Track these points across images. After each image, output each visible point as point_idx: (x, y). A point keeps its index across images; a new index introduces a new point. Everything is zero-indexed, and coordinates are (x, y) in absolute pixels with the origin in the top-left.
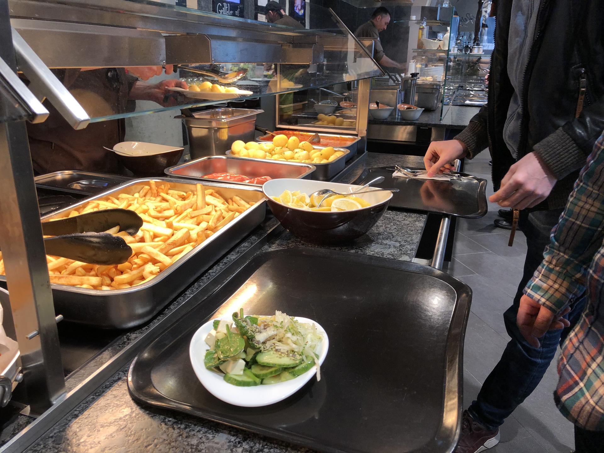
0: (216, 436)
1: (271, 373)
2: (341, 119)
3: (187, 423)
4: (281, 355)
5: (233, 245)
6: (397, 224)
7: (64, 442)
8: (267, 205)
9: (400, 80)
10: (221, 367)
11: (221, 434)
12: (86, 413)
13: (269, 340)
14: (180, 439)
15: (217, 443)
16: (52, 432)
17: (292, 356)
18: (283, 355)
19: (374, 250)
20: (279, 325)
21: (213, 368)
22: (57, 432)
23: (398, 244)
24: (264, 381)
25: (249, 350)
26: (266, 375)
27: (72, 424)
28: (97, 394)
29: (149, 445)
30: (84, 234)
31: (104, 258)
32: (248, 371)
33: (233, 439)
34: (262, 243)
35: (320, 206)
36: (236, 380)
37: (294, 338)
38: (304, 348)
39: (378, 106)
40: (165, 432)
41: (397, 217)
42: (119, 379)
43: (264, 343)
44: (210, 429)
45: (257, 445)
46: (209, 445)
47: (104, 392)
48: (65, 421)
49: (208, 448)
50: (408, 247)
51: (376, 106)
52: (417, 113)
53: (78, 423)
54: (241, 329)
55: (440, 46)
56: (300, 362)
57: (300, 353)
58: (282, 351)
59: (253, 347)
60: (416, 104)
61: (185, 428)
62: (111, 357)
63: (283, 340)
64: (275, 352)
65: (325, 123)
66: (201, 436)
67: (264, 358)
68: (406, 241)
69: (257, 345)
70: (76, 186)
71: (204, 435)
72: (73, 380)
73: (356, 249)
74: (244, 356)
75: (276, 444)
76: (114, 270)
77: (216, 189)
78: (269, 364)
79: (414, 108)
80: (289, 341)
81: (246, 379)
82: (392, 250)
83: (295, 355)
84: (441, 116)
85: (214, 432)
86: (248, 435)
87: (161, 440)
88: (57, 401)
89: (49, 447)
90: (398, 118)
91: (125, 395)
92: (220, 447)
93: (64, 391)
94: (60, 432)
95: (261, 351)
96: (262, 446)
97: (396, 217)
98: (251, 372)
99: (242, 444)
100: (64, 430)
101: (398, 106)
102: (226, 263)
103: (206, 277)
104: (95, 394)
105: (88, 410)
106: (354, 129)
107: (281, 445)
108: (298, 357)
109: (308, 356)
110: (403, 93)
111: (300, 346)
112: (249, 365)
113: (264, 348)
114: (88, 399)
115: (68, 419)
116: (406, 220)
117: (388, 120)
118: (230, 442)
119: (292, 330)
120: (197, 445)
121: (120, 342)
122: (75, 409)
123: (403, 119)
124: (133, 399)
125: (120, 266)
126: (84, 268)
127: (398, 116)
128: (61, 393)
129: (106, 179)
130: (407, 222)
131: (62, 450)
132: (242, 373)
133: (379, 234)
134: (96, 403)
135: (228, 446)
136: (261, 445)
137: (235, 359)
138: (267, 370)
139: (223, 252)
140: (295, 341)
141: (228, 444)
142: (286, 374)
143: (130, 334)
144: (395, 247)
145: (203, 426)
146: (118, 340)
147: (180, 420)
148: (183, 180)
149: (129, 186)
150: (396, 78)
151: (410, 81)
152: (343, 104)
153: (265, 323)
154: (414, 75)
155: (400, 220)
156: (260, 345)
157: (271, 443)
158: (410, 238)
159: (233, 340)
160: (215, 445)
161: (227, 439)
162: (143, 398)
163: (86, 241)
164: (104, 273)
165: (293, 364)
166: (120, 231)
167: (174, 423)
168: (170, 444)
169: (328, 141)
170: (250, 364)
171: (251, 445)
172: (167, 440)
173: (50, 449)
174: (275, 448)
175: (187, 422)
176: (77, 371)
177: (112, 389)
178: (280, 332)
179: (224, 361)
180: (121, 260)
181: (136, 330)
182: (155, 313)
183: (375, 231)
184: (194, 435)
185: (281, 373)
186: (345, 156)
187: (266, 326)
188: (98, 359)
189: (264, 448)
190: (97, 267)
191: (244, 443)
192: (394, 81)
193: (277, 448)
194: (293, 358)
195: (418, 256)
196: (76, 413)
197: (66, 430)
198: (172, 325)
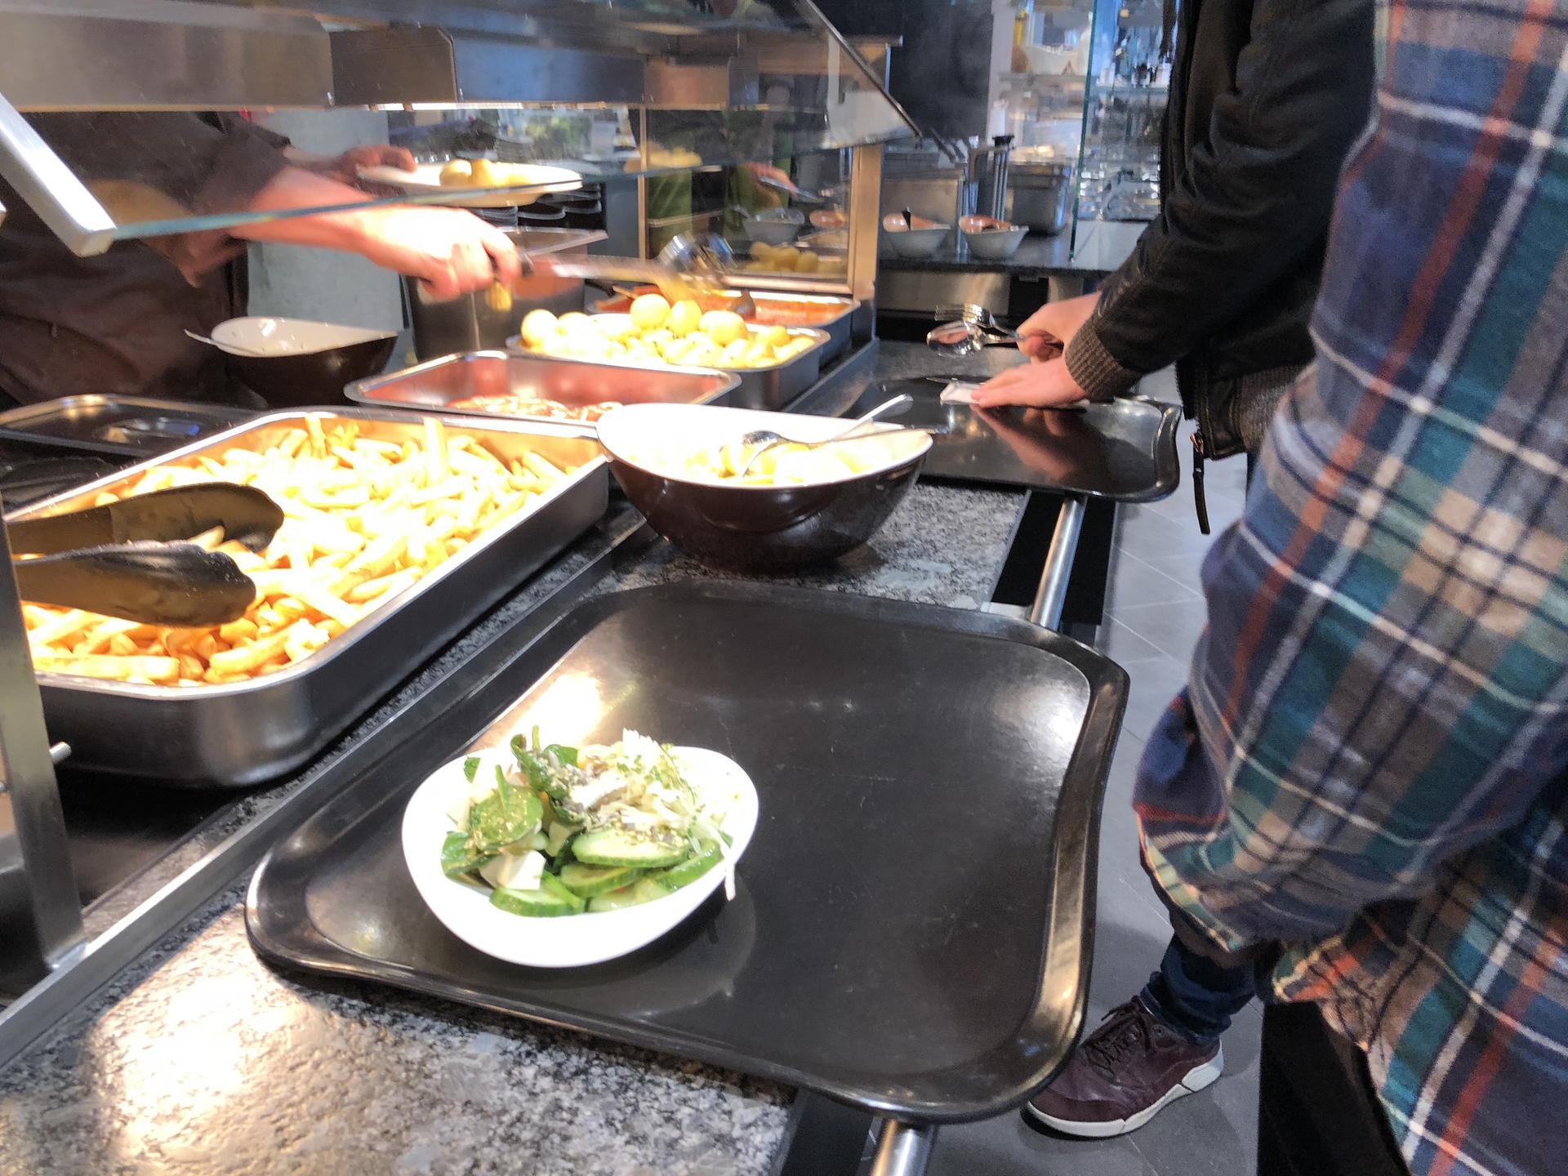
0: (470, 1040)
1: (611, 882)
2: (811, 255)
3: (397, 1012)
4: (635, 838)
5: (522, 575)
6: (948, 520)
7: (82, 1062)
8: (611, 476)
9: (966, 154)
10: (484, 873)
11: (482, 1036)
12: (139, 992)
13: (607, 803)
14: (379, 1047)
15: (473, 1057)
16: (50, 1038)
17: (664, 840)
18: (640, 837)
19: (885, 584)
20: (630, 764)
21: (461, 874)
22: (65, 1039)
23: (946, 569)
24: (594, 904)
25: (556, 829)
26: (597, 888)
27: (102, 1019)
28: (168, 947)
29: (298, 1065)
30: (130, 546)
31: (184, 609)
32: (553, 882)
33: (512, 1045)
34: (599, 571)
35: (747, 472)
36: (520, 902)
37: (670, 795)
38: (695, 818)
39: (908, 222)
40: (341, 1033)
41: (948, 501)
42: (225, 909)
43: (593, 810)
44: (455, 1024)
45: (574, 1059)
46: (452, 1061)
47: (184, 940)
48: (86, 1012)
49: (449, 1069)
50: (974, 574)
51: (903, 222)
52: (1009, 239)
53: (120, 1016)
54: (532, 775)
55: (1069, 64)
56: (683, 854)
57: (683, 833)
58: (639, 827)
59: (565, 821)
60: (1010, 217)
61: (394, 1022)
62: (203, 856)
63: (643, 801)
64: (621, 832)
65: (771, 264)
66: (431, 1041)
67: (592, 847)
68: (967, 561)
69: (575, 814)
70: (116, 434)
71: (440, 1037)
72: (105, 913)
73: (841, 581)
74: (541, 843)
75: (621, 1055)
76: (211, 639)
77: (481, 435)
78: (605, 859)
79: (1002, 227)
80: (656, 804)
81: (546, 899)
82: (932, 583)
83: (672, 837)
84: (1072, 247)
85: (464, 1029)
86: (551, 1036)
87: (330, 1053)
88: (60, 964)
89: (43, 1076)
90: (961, 255)
91: (239, 948)
92: (480, 1065)
93: (80, 937)
94: (71, 1038)
95: (584, 831)
96: (587, 1062)
97: (945, 503)
98: (561, 883)
99: (535, 1056)
100: (82, 1035)
101: (962, 221)
102: (503, 623)
103: (452, 656)
104: (163, 945)
105: (143, 986)
106: (843, 281)
107: (634, 1058)
108: (679, 842)
109: (706, 839)
110: (974, 188)
111: (685, 814)
112: (553, 866)
113: (593, 823)
114: (144, 958)
115: (94, 1008)
116: (972, 509)
117: (934, 260)
118: (505, 1052)
119: (663, 777)
120: (422, 1063)
121: (228, 819)
122: (110, 983)
123: (974, 255)
124: (260, 957)
125: (226, 630)
126: (134, 637)
127: (962, 247)
128: (72, 941)
129: (193, 417)
130: (973, 514)
131: (76, 1082)
132: (536, 884)
133: (901, 544)
134: (165, 968)
135: (500, 1063)
136: (584, 1059)
137: (518, 850)
138: (602, 875)
139: (497, 595)
140: (672, 804)
141: (501, 1058)
142: (649, 886)
143: (254, 798)
144: (939, 575)
145: (438, 1017)
146: (221, 815)
147: (379, 1005)
148: (391, 413)
149: (251, 431)
150: (957, 150)
151: (991, 155)
152: (819, 219)
153: (598, 762)
154: (1000, 141)
155: (953, 508)
156: (583, 815)
157: (609, 1054)
158: (979, 552)
159: (513, 801)
160: (467, 1062)
161: (497, 1045)
162: (283, 952)
163: (135, 564)
164: (186, 647)
165: (666, 859)
166: (225, 539)
167: (364, 1011)
168: (352, 1060)
169: (776, 312)
170: (557, 862)
171: (560, 1060)
172: (345, 1053)
173: (46, 1079)
174: (618, 1064)
175: (397, 1008)
176: (117, 893)
177: (206, 933)
178: (633, 783)
179: (490, 857)
180: (229, 613)
181: (268, 790)
182: (318, 746)
183: (891, 538)
184: (414, 1039)
185: (637, 881)
186: (818, 348)
187: (599, 769)
188: (169, 861)
189: (592, 1066)
190: (166, 632)
191: (540, 1056)
192: (951, 158)
193: (623, 1065)
194: (666, 845)
195: (999, 596)
196: (113, 992)
197: (87, 1034)
198: (359, 776)
